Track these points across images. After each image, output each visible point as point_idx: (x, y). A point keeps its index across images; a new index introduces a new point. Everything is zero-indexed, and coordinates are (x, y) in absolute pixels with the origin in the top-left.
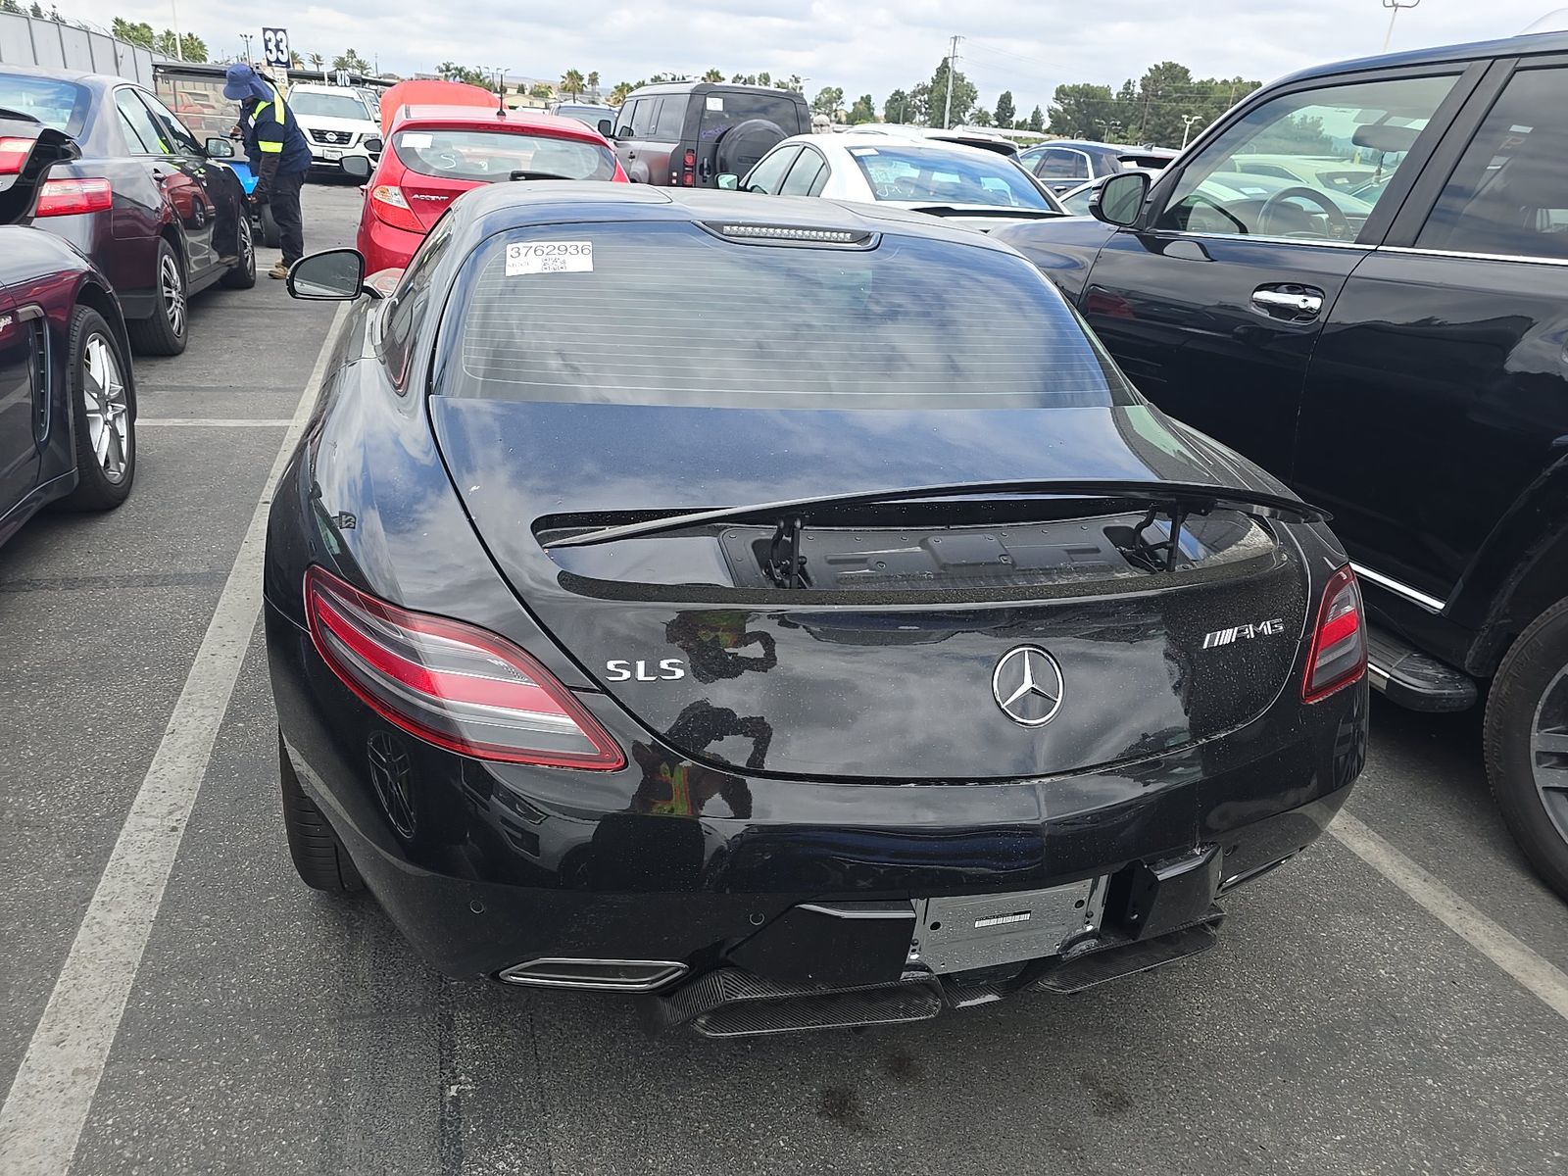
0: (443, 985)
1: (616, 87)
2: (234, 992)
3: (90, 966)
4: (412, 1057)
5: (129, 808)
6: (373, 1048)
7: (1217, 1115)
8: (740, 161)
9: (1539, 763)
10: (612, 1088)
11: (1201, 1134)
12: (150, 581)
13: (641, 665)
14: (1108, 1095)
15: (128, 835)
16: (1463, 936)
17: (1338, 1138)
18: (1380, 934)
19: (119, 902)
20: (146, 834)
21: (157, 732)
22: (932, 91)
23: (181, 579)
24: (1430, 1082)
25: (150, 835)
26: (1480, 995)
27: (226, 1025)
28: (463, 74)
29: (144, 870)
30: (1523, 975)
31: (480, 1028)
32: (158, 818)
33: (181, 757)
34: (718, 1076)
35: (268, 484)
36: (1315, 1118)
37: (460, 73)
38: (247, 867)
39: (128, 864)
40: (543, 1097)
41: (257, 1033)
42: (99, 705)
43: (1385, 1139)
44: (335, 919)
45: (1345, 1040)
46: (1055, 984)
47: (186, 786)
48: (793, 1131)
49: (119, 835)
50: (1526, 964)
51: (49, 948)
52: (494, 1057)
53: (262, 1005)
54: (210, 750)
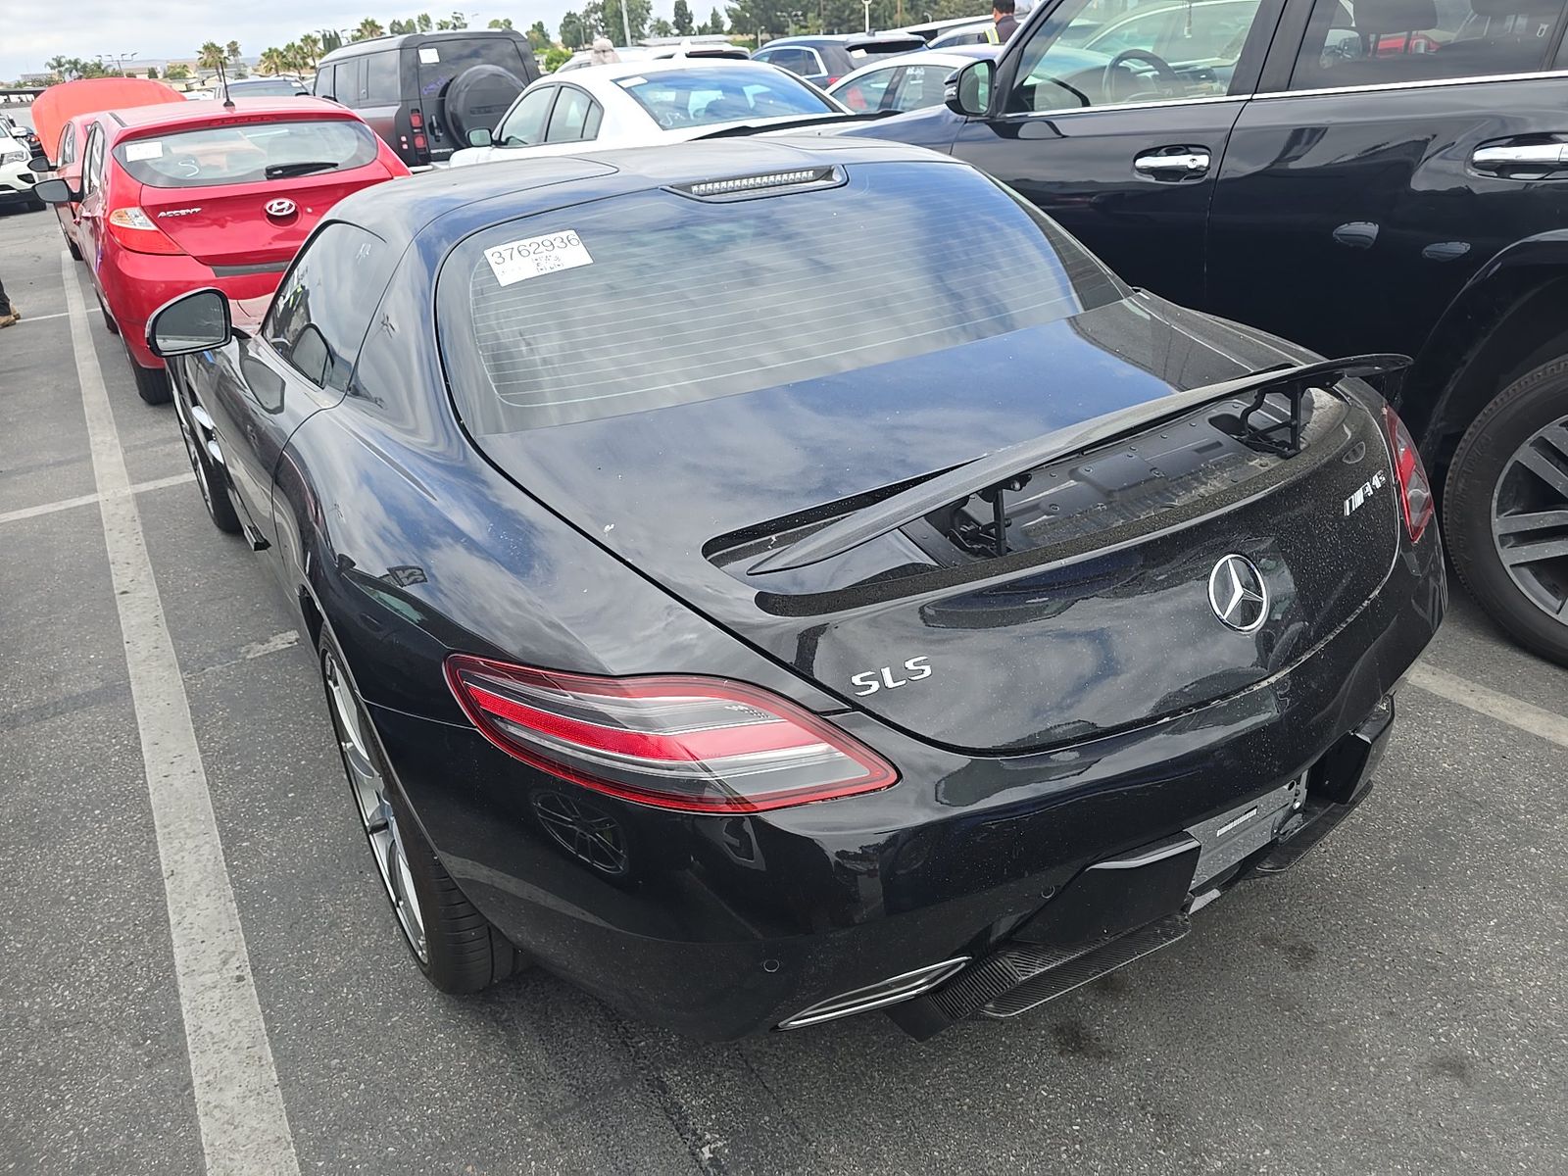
0: (632, 1049)
1: (264, 55)
2: (415, 1130)
3: (237, 1156)
4: (644, 1133)
5: (173, 972)
6: (599, 1138)
7: (1389, 936)
8: (472, 112)
9: (1503, 545)
10: (858, 1095)
11: (1386, 958)
12: (40, 713)
13: (886, 673)
14: (1293, 949)
15: (191, 1001)
16: (1489, 714)
17: (1492, 923)
18: (1426, 732)
19: (226, 1077)
20: (210, 994)
21: (153, 881)
22: (604, 8)
23: (78, 703)
24: (1533, 850)
25: (217, 994)
26: (1529, 762)
27: (428, 1168)
28: (79, 67)
29: (233, 1033)
30: (1552, 734)
31: (696, 1081)
32: (213, 972)
33: (199, 898)
34: (949, 1049)
35: (113, 571)
36: (1466, 912)
37: (76, 65)
38: (348, 994)
39: (211, 1033)
40: (798, 1128)
41: (467, 1165)
42: (66, 868)
43: (1528, 912)
44: (477, 1018)
45: (1450, 835)
46: (1271, 866)
47: (224, 928)
48: (1048, 1078)
49: (180, 1004)
50: (1548, 723)
51: (176, 1153)
52: (727, 1105)
53: (455, 1134)
54: (228, 880)
